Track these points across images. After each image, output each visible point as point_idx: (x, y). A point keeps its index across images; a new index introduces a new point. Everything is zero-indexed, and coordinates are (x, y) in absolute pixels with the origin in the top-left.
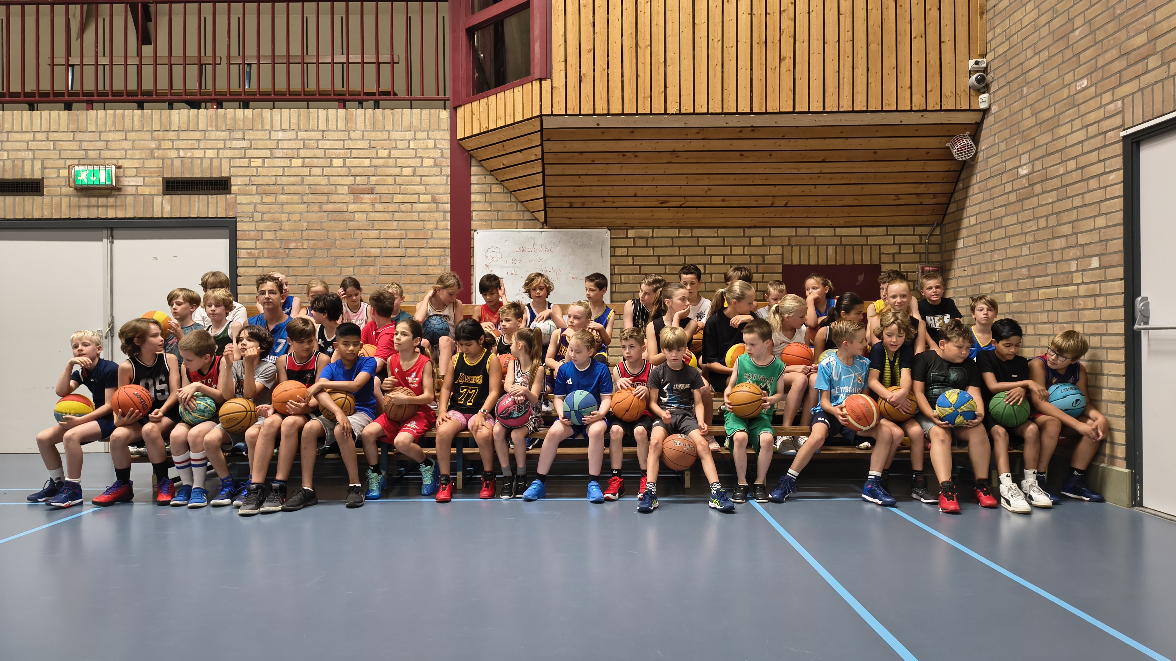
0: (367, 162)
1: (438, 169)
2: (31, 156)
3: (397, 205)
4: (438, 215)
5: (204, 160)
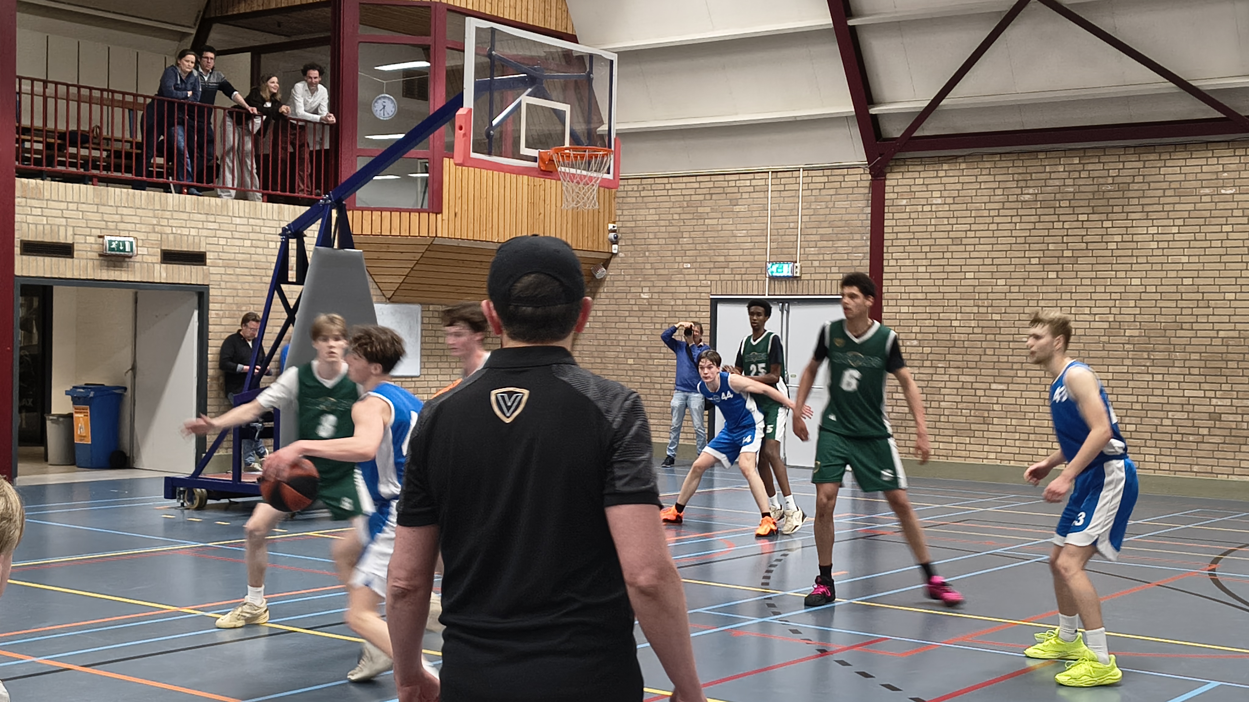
2: (65, 223)
5: (190, 237)
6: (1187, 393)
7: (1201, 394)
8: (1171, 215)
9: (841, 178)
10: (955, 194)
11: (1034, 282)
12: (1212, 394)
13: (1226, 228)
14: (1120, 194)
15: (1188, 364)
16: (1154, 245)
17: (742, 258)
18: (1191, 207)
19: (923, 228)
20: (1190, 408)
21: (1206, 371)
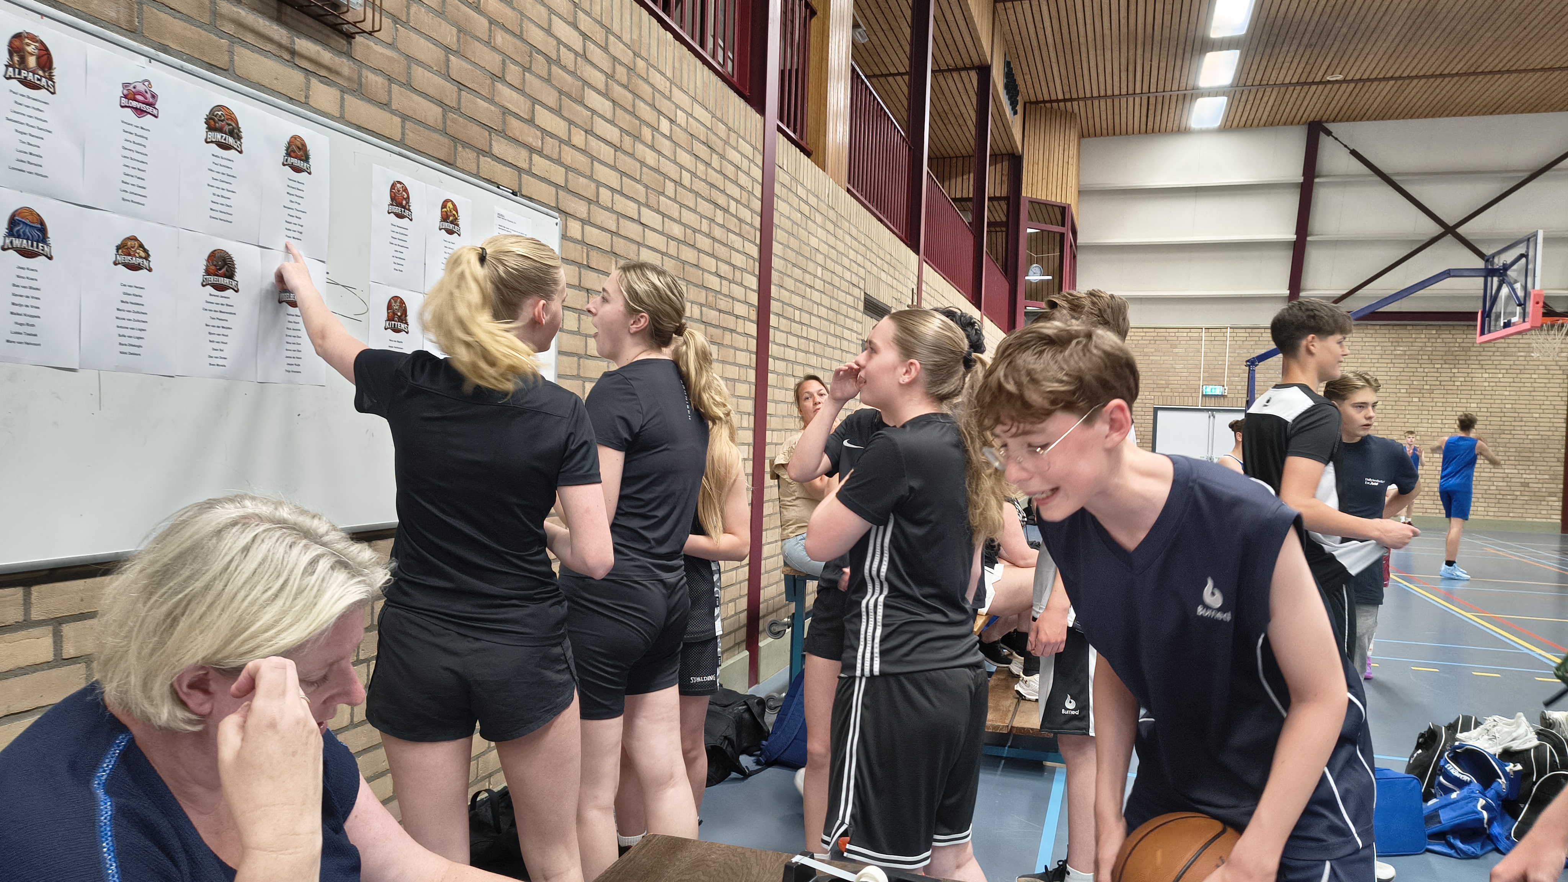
6: (1506, 471)
7: (1516, 471)
8: (1498, 367)
11: (1402, 403)
12: (1523, 472)
13: (1534, 376)
14: (1464, 353)
15: (1508, 454)
16: (1486, 384)
17: (1180, 382)
18: (1511, 363)
20: (1508, 480)
21: (1520, 458)
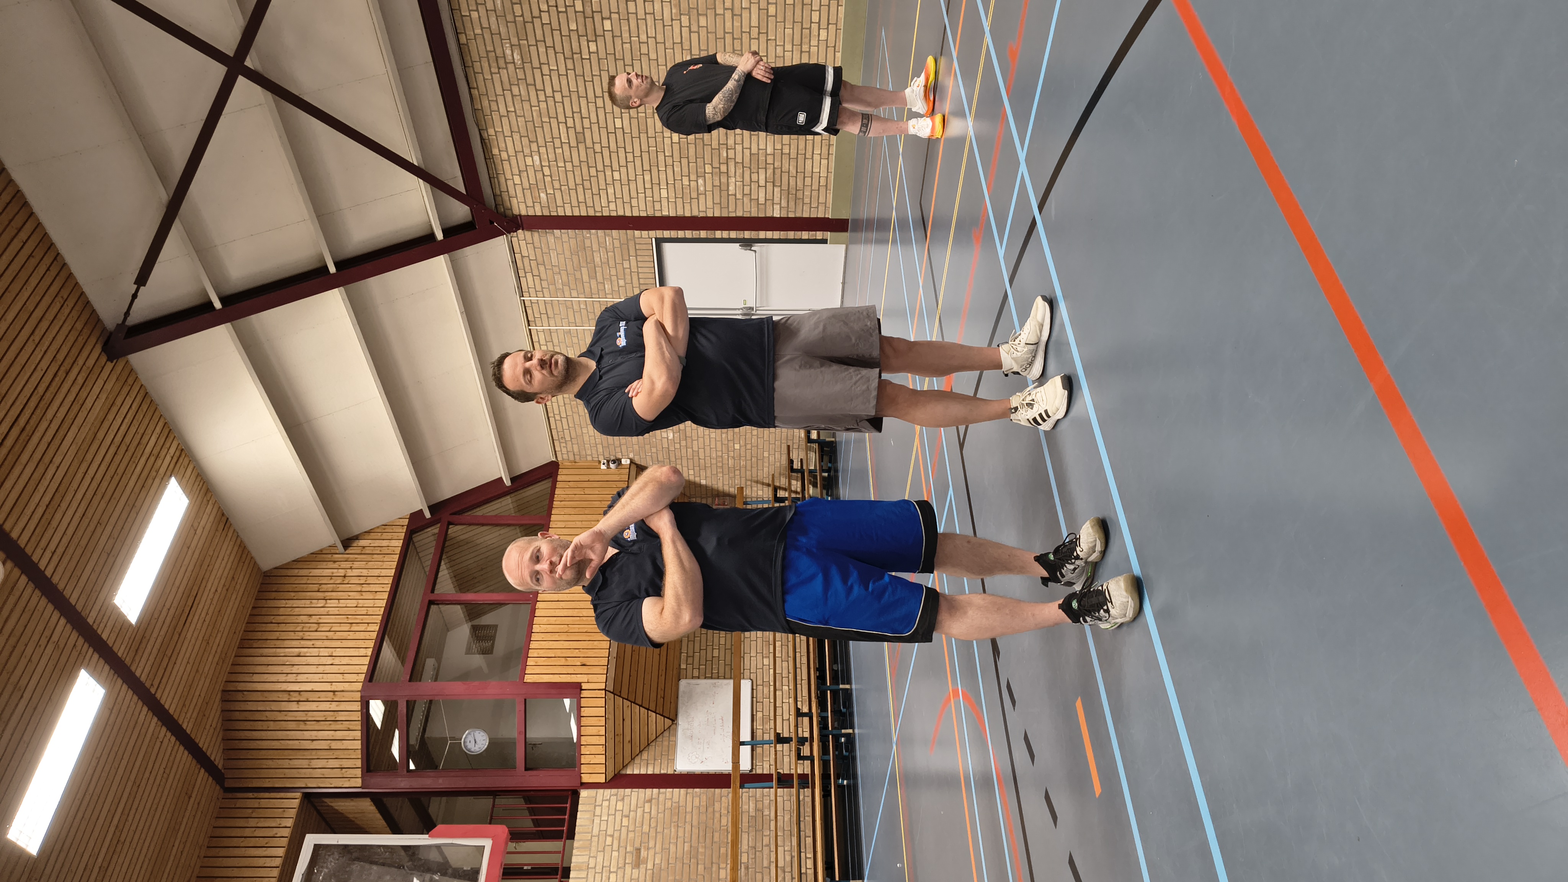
0: (615, 854)
1: (625, 798)
3: (651, 829)
4: (662, 797)
9: (526, 261)
10: (525, 141)
19: (570, 175)
